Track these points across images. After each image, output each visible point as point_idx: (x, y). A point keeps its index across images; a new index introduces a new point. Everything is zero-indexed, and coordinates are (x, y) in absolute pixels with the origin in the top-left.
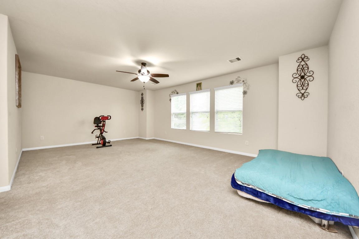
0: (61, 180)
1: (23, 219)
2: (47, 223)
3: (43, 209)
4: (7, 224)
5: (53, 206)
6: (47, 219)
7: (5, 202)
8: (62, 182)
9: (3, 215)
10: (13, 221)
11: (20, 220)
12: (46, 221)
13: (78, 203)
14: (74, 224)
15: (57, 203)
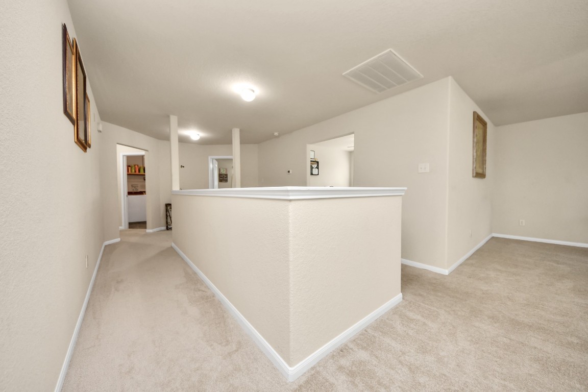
0: (511, 295)
1: (435, 309)
2: (450, 330)
3: (459, 313)
4: (422, 304)
5: (471, 319)
6: (454, 327)
7: (434, 284)
8: (509, 298)
9: (425, 294)
10: (428, 304)
11: (432, 308)
12: (451, 328)
13: (505, 339)
14: (475, 357)
15: (478, 319)
